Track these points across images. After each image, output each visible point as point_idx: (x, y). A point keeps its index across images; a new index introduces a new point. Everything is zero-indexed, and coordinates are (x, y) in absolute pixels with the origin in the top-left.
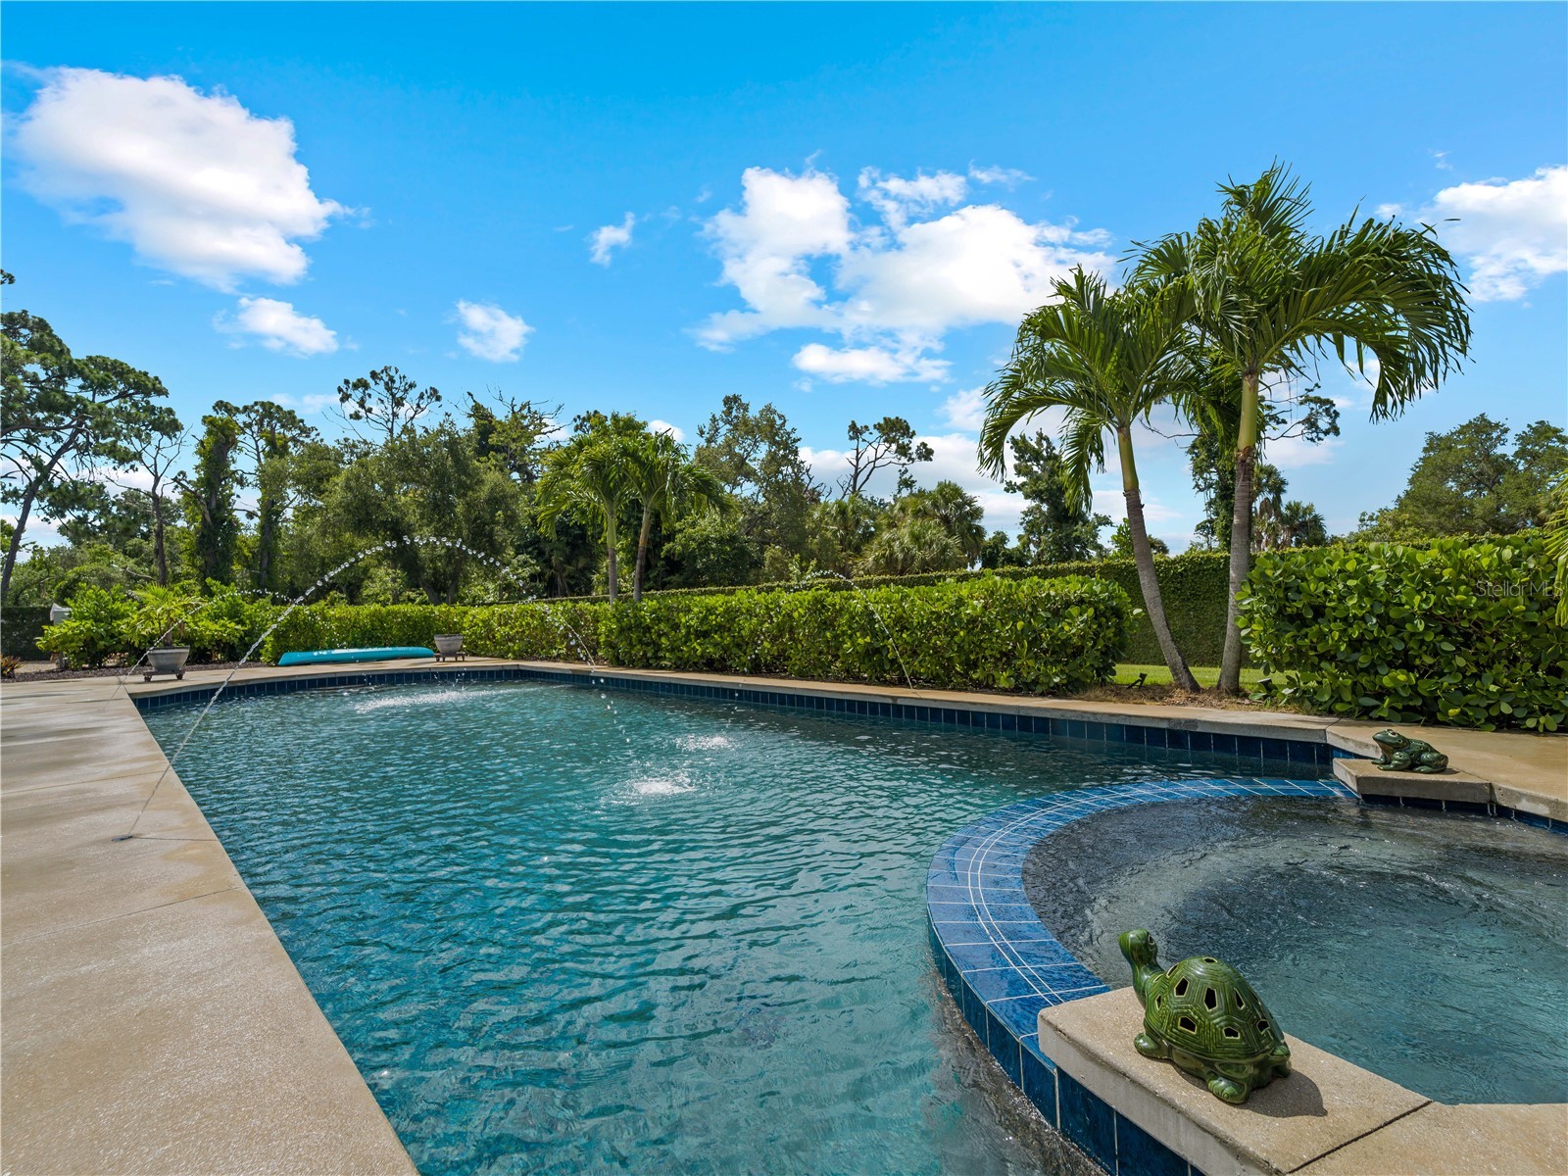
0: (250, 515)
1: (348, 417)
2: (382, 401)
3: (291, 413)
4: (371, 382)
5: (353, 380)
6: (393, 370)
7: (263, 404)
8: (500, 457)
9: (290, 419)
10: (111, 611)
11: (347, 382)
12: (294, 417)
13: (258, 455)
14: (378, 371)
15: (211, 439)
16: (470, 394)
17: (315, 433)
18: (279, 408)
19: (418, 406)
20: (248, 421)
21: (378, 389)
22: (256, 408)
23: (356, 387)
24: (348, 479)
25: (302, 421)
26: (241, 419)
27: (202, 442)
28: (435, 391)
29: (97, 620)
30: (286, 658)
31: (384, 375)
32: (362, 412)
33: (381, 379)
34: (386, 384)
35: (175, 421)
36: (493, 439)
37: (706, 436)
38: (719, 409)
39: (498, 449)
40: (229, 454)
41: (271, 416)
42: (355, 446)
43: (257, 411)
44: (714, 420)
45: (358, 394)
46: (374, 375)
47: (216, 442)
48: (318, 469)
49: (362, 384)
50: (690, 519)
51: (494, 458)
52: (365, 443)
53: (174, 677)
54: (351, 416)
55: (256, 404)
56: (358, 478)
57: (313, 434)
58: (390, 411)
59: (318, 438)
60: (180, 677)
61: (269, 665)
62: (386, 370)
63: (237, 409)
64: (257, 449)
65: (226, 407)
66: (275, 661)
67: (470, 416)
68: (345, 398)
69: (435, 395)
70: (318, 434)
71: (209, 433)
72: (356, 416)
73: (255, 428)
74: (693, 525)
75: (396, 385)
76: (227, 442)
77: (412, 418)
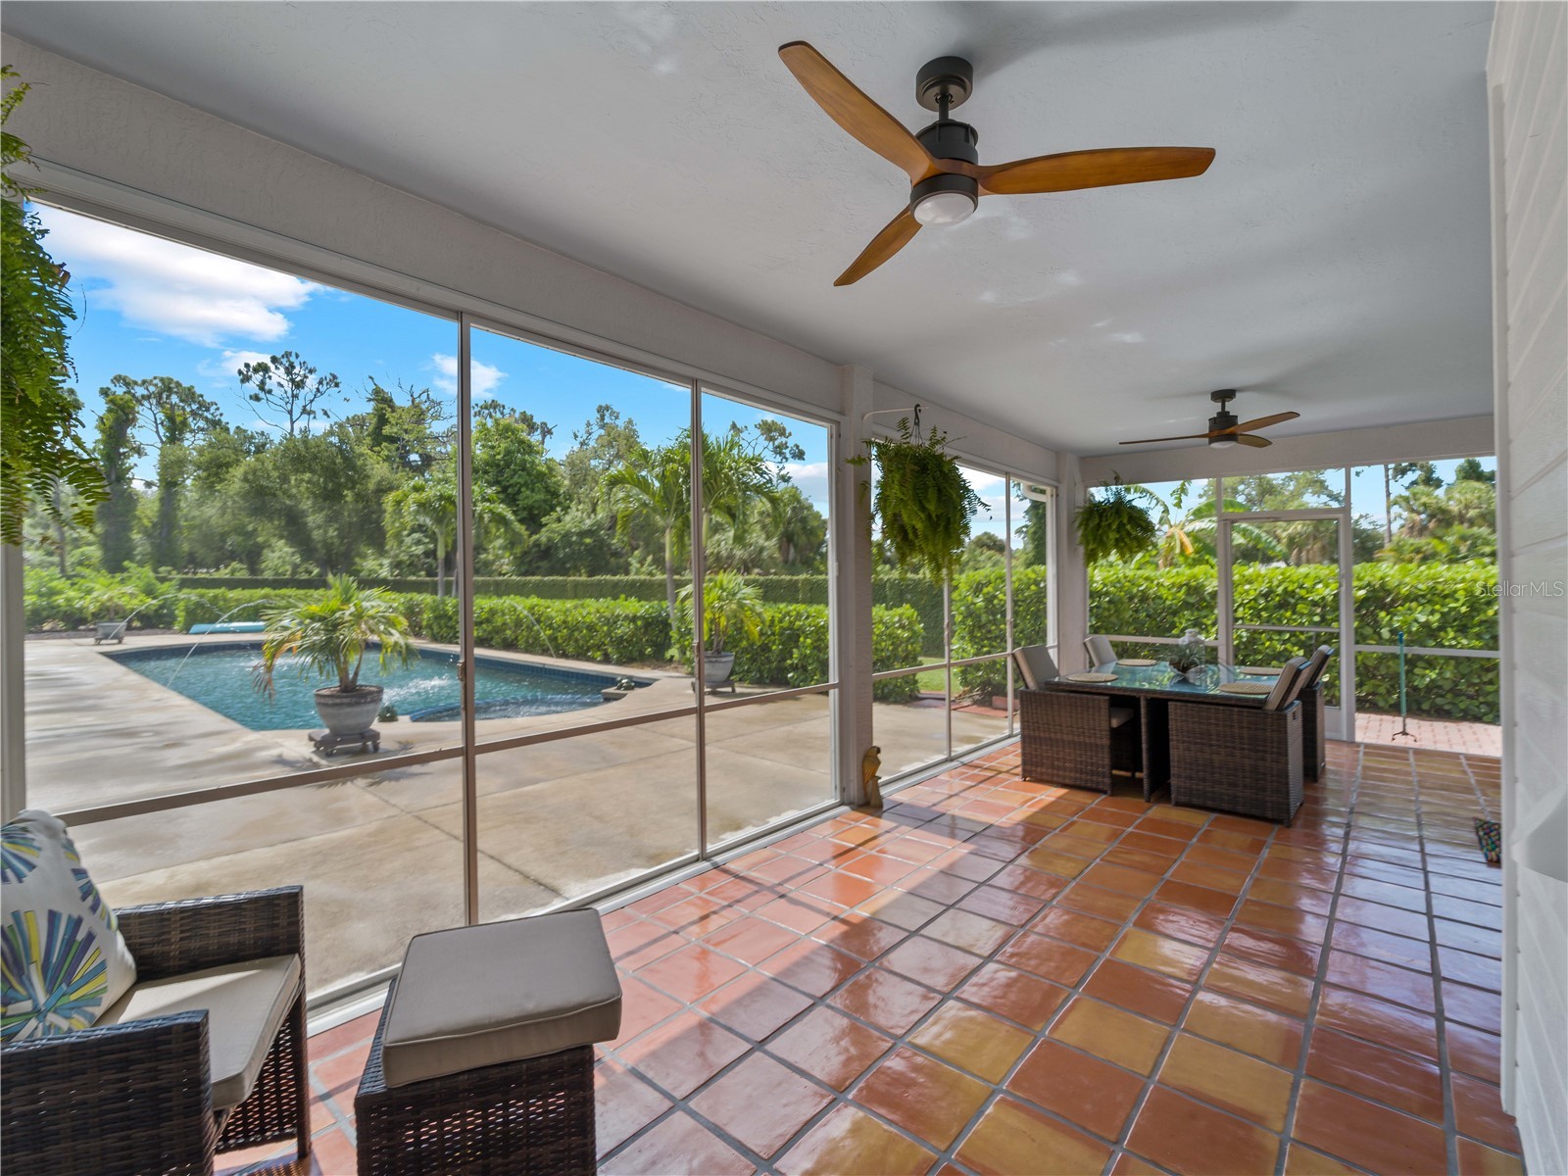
0: (149, 485)
1: (248, 398)
2: (282, 386)
3: (190, 389)
4: (272, 367)
5: (253, 364)
6: (293, 354)
7: (162, 380)
8: (393, 447)
9: (189, 395)
10: (50, 589)
11: (247, 366)
12: (194, 393)
13: (157, 428)
14: (279, 356)
15: (111, 417)
16: (371, 378)
17: (214, 407)
18: (178, 384)
19: (318, 390)
20: (146, 393)
21: (278, 375)
22: (155, 382)
23: (256, 371)
24: (246, 473)
25: (202, 396)
26: (140, 391)
27: (101, 419)
28: (335, 377)
29: (41, 595)
30: (196, 628)
31: (284, 361)
32: (262, 395)
33: (281, 363)
34: (287, 369)
35: (76, 400)
36: (387, 430)
37: (580, 439)
38: (594, 417)
39: (392, 440)
40: (129, 431)
41: (170, 390)
42: (253, 437)
43: (156, 385)
44: (588, 424)
45: (257, 377)
46: (274, 360)
47: (117, 419)
48: (218, 458)
49: (262, 368)
50: (554, 515)
51: (386, 448)
52: (262, 434)
53: (116, 641)
54: (251, 397)
55: (155, 378)
56: (254, 472)
57: (212, 409)
58: (290, 394)
59: (218, 412)
60: (120, 642)
61: (180, 632)
62: (287, 355)
63: (135, 383)
64: (156, 422)
65: (124, 380)
66: (186, 630)
67: (370, 400)
68: (246, 379)
69: (334, 382)
70: (218, 409)
71: (109, 411)
72: (257, 398)
73: (154, 401)
74: (559, 520)
75: (296, 371)
76: (128, 419)
77: (311, 401)
